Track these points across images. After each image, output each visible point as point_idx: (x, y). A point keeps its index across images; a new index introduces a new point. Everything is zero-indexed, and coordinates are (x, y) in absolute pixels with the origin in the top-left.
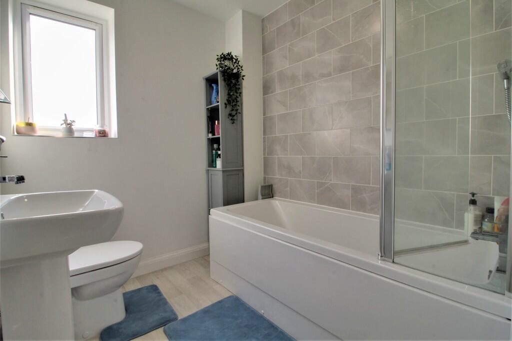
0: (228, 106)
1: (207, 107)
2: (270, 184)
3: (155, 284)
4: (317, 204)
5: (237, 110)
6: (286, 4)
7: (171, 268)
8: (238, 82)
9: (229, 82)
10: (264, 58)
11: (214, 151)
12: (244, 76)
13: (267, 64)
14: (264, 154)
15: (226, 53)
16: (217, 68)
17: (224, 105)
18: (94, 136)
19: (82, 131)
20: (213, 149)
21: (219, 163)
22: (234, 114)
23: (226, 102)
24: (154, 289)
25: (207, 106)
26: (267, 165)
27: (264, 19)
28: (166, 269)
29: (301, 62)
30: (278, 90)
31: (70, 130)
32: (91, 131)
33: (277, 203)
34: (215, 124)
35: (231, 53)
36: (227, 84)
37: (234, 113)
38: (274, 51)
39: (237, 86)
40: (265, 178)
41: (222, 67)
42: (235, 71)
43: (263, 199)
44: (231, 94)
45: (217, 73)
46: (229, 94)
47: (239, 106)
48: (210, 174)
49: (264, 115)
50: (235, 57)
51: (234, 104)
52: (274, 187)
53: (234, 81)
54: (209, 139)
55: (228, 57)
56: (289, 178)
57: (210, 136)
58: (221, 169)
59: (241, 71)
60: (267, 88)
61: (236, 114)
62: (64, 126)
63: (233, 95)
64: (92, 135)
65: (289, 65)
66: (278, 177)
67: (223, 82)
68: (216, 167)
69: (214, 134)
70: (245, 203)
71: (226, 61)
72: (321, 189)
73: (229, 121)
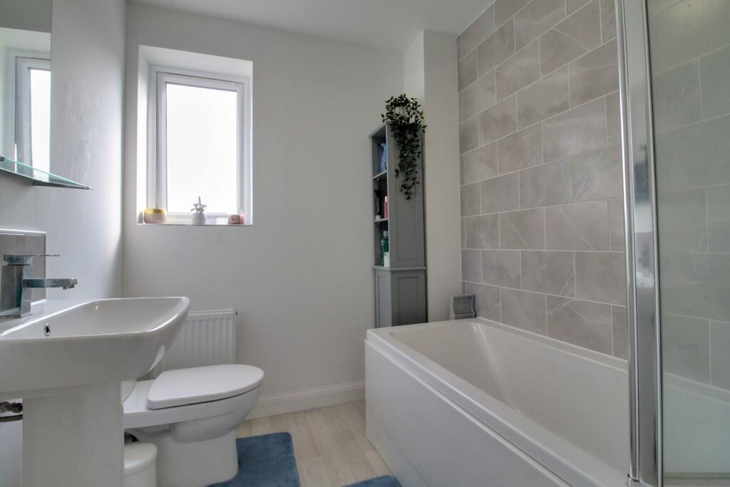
0: (400, 173)
1: (375, 177)
2: (470, 294)
3: (289, 432)
4: (549, 336)
5: (414, 179)
6: (492, 6)
7: (319, 410)
8: (416, 136)
9: (403, 138)
10: (460, 95)
11: (382, 241)
12: (425, 127)
13: (465, 103)
14: (462, 246)
15: (397, 96)
16: (384, 120)
17: (394, 173)
18: (226, 223)
19: (215, 217)
20: (382, 237)
21: (387, 259)
22: (410, 185)
23: (398, 168)
24: (286, 439)
25: (374, 175)
26: (467, 263)
27: (460, 37)
28: (310, 411)
29: (516, 93)
30: (482, 143)
31: (200, 217)
32: (224, 216)
33: (478, 328)
34: (384, 201)
35: (405, 95)
36: (398, 142)
37: (410, 183)
38: (476, 81)
39: (413, 144)
40: (464, 285)
41: (391, 118)
42: (412, 120)
43: (456, 318)
44: (405, 155)
45: (384, 127)
46: (402, 156)
47: (417, 172)
48: (377, 275)
49: (461, 184)
50: (411, 101)
51: (409, 169)
52: (478, 299)
53: (409, 136)
54: (376, 223)
55: (402, 102)
56: (500, 287)
57: (378, 219)
58: (389, 269)
59: (421, 120)
60: (465, 142)
61: (413, 184)
62: (195, 211)
63: (407, 156)
64: (225, 222)
65: (498, 100)
66: (483, 285)
67: (393, 139)
68: (383, 265)
69: (383, 217)
70: (429, 324)
71: (397, 108)
72: (556, 309)
73: (402, 197)
